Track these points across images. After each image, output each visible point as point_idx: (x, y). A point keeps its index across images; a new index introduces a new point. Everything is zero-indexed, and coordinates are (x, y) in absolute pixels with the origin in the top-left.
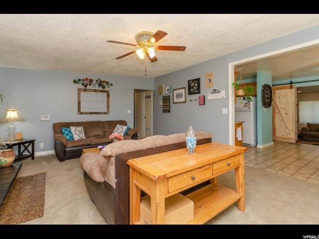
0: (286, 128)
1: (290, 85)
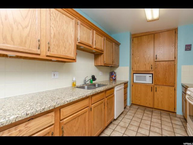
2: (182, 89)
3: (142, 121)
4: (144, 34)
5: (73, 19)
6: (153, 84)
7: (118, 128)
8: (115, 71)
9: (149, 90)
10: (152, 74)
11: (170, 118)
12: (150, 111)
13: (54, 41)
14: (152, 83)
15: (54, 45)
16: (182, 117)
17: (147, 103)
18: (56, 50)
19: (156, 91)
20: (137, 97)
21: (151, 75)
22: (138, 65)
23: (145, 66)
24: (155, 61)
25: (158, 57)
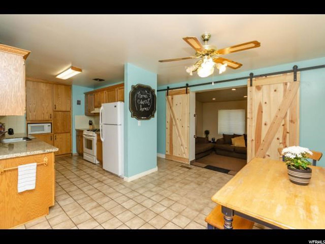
0: (182, 145)
1: (185, 89)
2: (77, 133)
6: (53, 133)
9: (49, 139)
14: (50, 132)
19: (55, 139)
21: (50, 124)
23: (43, 116)
24: (54, 111)
25: (57, 107)
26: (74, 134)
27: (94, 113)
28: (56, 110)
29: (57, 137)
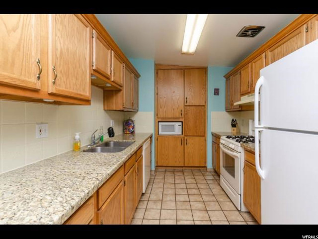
2: (213, 139)
3: (176, 185)
4: (172, 67)
5: (87, 27)
6: (183, 136)
7: (151, 205)
8: (133, 119)
9: (179, 143)
10: (182, 122)
11: (201, 175)
12: (180, 171)
13: (60, 65)
14: (181, 134)
15: (61, 71)
16: (212, 170)
17: (176, 162)
18: (64, 82)
19: (186, 144)
20: (163, 155)
21: (180, 123)
22: (165, 110)
23: (173, 112)
24: (185, 106)
25: (188, 100)
26: (210, 139)
27: (240, 106)
28: (188, 104)
29: (188, 141)
